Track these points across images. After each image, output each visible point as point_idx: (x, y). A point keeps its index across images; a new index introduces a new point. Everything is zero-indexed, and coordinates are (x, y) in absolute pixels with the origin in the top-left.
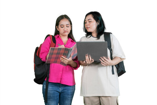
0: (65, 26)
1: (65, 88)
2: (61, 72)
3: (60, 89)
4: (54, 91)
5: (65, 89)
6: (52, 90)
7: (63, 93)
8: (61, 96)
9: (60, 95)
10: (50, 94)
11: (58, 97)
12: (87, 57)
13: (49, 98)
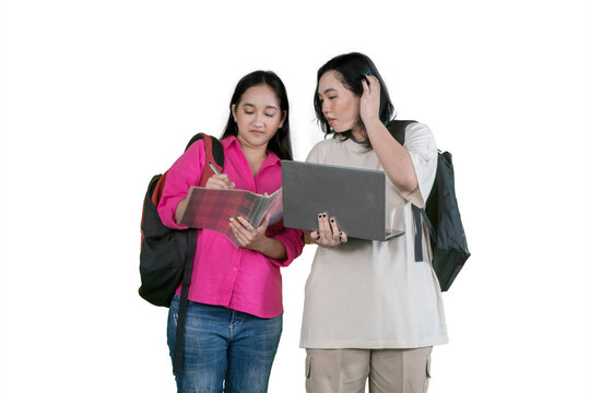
0: (260, 113)
1: (248, 324)
2: (235, 269)
3: (232, 329)
4: (211, 334)
5: (249, 329)
6: (201, 333)
7: (240, 343)
8: (234, 353)
9: (229, 350)
10: (196, 344)
11: (223, 357)
12: (324, 224)
13: (192, 361)
